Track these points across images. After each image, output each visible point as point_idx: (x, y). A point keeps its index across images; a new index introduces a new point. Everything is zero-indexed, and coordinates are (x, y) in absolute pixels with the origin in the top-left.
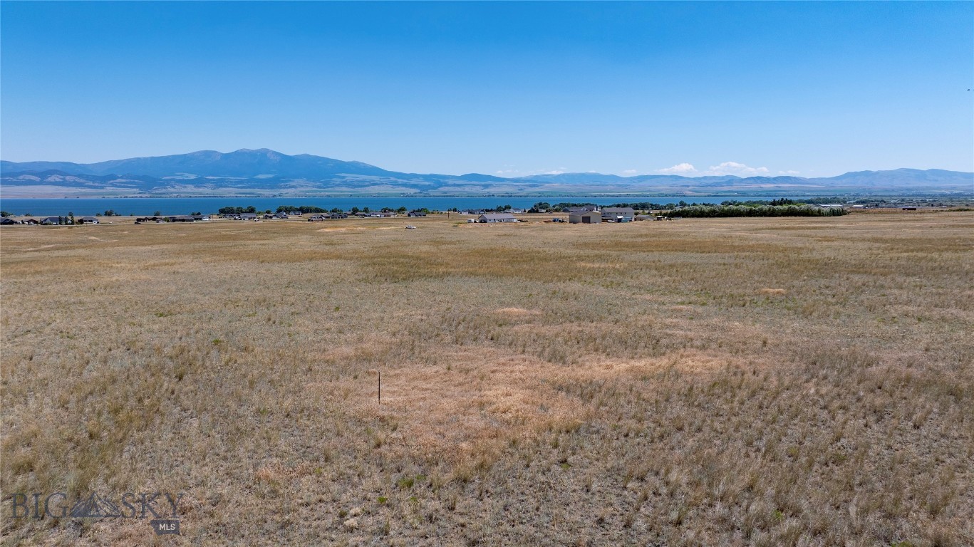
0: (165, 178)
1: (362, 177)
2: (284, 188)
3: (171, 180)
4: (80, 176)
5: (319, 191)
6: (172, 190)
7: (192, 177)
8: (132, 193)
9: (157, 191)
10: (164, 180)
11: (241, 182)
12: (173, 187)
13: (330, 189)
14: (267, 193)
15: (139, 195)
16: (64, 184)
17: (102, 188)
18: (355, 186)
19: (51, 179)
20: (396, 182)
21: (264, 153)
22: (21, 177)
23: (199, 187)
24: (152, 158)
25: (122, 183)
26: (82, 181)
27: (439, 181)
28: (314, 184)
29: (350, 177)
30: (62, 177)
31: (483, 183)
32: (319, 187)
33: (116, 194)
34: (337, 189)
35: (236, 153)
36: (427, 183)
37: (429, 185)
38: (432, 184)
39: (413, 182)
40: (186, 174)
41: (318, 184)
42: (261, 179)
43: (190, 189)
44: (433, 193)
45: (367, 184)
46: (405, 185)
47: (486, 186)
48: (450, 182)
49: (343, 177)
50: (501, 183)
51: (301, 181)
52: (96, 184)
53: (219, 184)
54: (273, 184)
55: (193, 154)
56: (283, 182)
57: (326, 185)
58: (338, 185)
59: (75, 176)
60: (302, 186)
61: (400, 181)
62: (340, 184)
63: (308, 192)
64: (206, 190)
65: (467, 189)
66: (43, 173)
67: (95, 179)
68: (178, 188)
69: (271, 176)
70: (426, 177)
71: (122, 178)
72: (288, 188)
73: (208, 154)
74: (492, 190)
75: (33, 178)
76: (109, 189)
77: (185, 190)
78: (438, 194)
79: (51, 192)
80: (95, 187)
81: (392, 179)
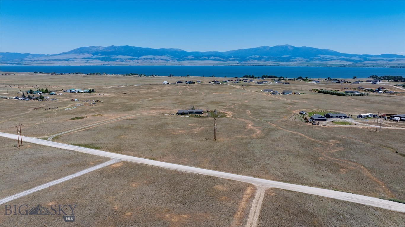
0: (248, 57)
1: (327, 56)
2: (292, 61)
3: (249, 58)
4: (219, 57)
5: (305, 63)
6: (249, 62)
7: (258, 57)
8: (235, 63)
9: (244, 63)
10: (248, 58)
11: (276, 59)
12: (250, 61)
13: (311, 62)
14: (283, 63)
15: (236, 65)
16: (214, 60)
17: (226, 61)
18: (323, 61)
19: (211, 58)
20: (344, 58)
21: (286, 47)
22: (203, 58)
23: (259, 61)
24: (245, 49)
25: (233, 59)
26: (220, 58)
27: (366, 58)
28: (305, 59)
29: (322, 56)
30: (214, 57)
31: (390, 59)
32: (307, 61)
33: (229, 64)
34: (315, 62)
35: (276, 47)
36: (359, 59)
37: (360, 60)
38: (362, 59)
39: (353, 58)
40: (256, 56)
41: (307, 59)
42: (284, 57)
43: (256, 62)
44: (359, 64)
45: (328, 59)
46: (347, 60)
47: (390, 61)
48: (372, 58)
49: (319, 56)
50: (401, 59)
51: (300, 58)
52: (225, 60)
53: (267, 60)
54: (287, 59)
55: (259, 47)
56: (293, 59)
57: (310, 60)
58: (315, 60)
59: (218, 57)
60: (299, 61)
61: (346, 58)
62: (316, 60)
63: (300, 63)
64: (261, 63)
65: (378, 62)
66: (209, 56)
67: (224, 58)
68: (252, 61)
69: (288, 56)
70: (360, 56)
71: (233, 57)
72: (293, 61)
73: (265, 47)
74: (392, 63)
75: (206, 58)
76: (228, 62)
77: (253, 62)
78: (362, 65)
79: (210, 63)
80: (224, 61)
81: (343, 57)
